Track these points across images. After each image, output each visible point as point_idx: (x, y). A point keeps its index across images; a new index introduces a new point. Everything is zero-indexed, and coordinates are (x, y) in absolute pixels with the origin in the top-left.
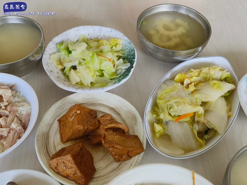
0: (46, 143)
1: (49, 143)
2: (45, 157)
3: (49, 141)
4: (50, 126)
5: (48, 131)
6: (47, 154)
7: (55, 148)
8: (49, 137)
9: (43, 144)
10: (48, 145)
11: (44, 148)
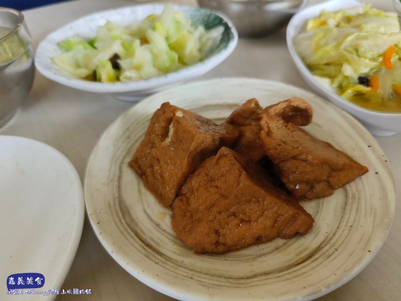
0: (126, 223)
1: (137, 220)
2: (146, 259)
3: (134, 217)
4: (116, 183)
5: (116, 195)
6: (150, 250)
7: (159, 227)
8: (126, 208)
9: (122, 228)
10: (137, 225)
11: (130, 238)
